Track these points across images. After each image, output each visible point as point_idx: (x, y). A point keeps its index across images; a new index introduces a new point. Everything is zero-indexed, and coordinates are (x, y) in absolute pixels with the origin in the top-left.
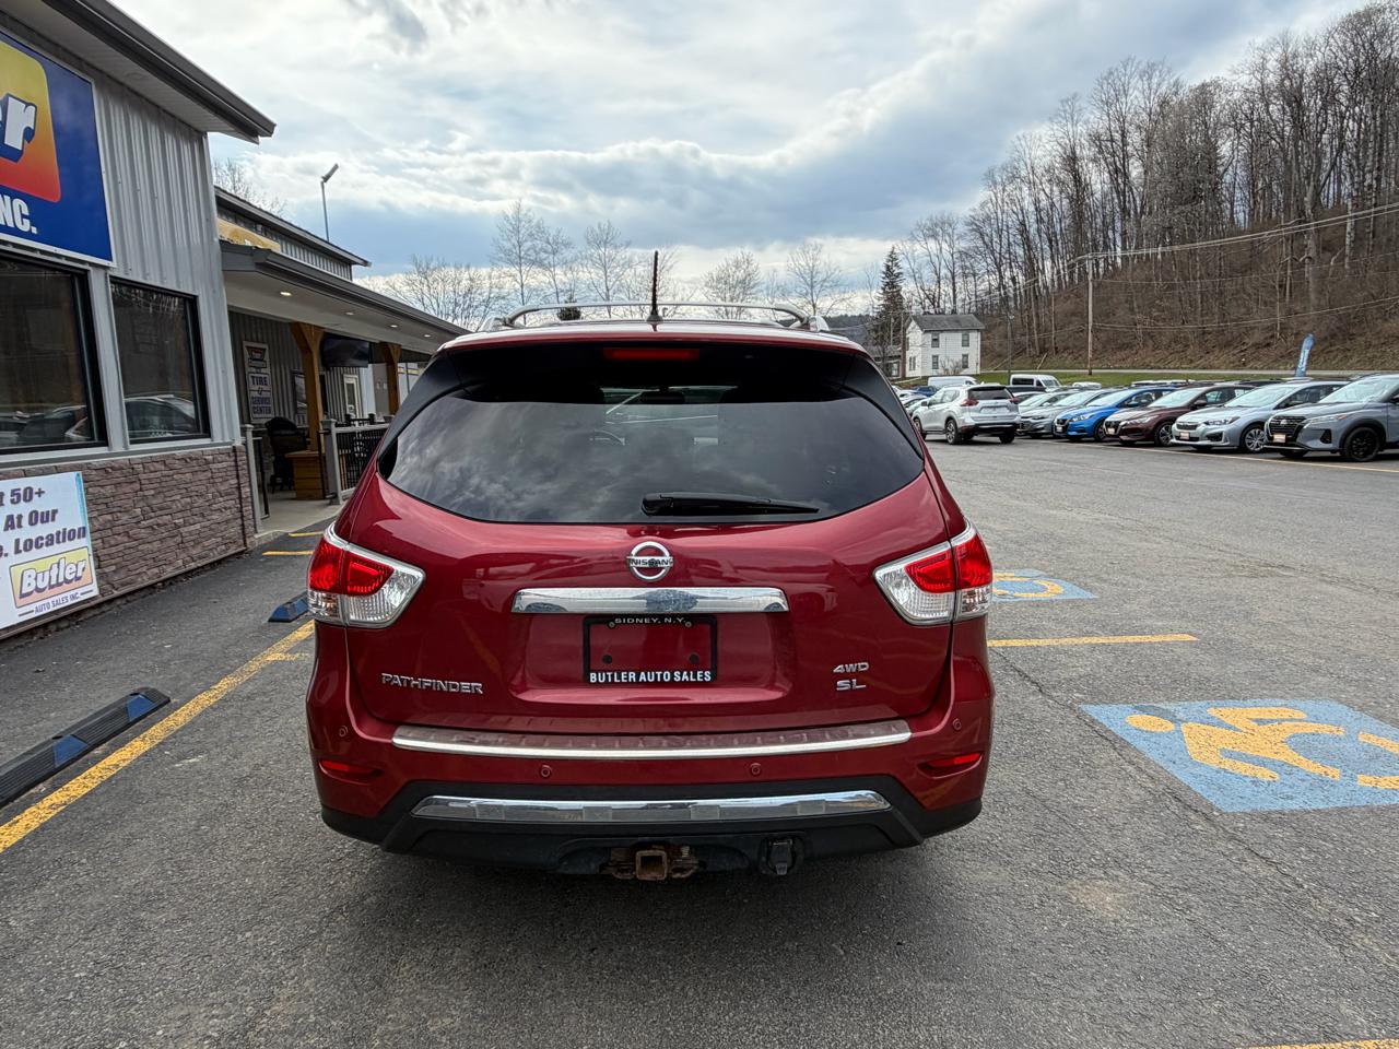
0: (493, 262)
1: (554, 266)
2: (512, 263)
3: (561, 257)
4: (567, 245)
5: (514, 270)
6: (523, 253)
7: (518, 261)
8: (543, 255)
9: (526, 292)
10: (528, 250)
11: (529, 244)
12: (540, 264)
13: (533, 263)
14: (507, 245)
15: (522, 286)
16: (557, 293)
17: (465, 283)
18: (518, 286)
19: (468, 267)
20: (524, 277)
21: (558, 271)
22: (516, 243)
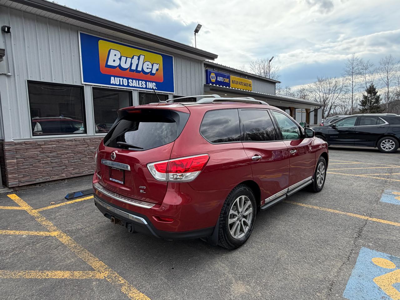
0: (343, 76)
1: (366, 74)
2: (350, 75)
3: (369, 70)
4: (371, 66)
5: (350, 77)
6: (354, 71)
7: (352, 74)
8: (361, 71)
9: (354, 84)
10: (356, 70)
11: (356, 68)
12: (360, 73)
13: (357, 74)
14: (348, 69)
15: (353, 82)
16: (366, 83)
17: (334, 83)
18: (351, 82)
19: (335, 78)
20: (354, 79)
21: (367, 75)
22: (352, 68)
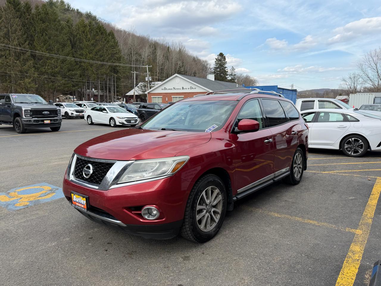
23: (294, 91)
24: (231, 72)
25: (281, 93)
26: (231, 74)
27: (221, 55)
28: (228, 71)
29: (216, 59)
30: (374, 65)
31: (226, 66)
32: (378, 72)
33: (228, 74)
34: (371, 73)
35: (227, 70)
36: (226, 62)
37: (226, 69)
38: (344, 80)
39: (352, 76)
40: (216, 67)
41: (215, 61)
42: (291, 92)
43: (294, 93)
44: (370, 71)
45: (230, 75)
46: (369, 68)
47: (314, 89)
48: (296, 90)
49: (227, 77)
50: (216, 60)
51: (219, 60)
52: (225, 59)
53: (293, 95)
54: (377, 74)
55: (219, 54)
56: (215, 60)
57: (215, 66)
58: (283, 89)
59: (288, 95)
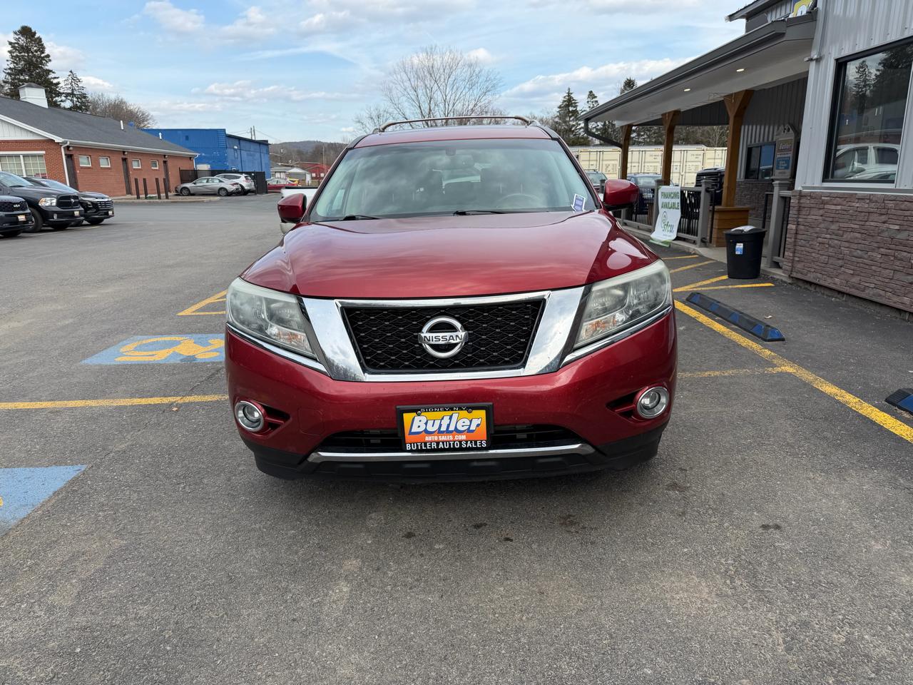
23: (263, 144)
24: (70, 86)
25: (236, 147)
26: (70, 91)
27: (26, 32)
28: (59, 83)
29: (10, 43)
30: (413, 91)
31: (49, 66)
32: (420, 107)
33: (61, 91)
34: (410, 109)
35: (55, 78)
36: (48, 56)
37: (51, 75)
38: (359, 122)
39: (374, 114)
40: (15, 68)
41: (10, 52)
42: (257, 146)
43: (264, 148)
44: (406, 104)
45: (67, 95)
46: (405, 99)
47: (287, 141)
48: (267, 141)
49: (58, 99)
50: (13, 47)
51: (22, 47)
52: (44, 48)
53: (262, 155)
54: (419, 111)
55: (18, 28)
56: (10, 48)
57: (12, 66)
58: (240, 139)
59: (251, 155)
